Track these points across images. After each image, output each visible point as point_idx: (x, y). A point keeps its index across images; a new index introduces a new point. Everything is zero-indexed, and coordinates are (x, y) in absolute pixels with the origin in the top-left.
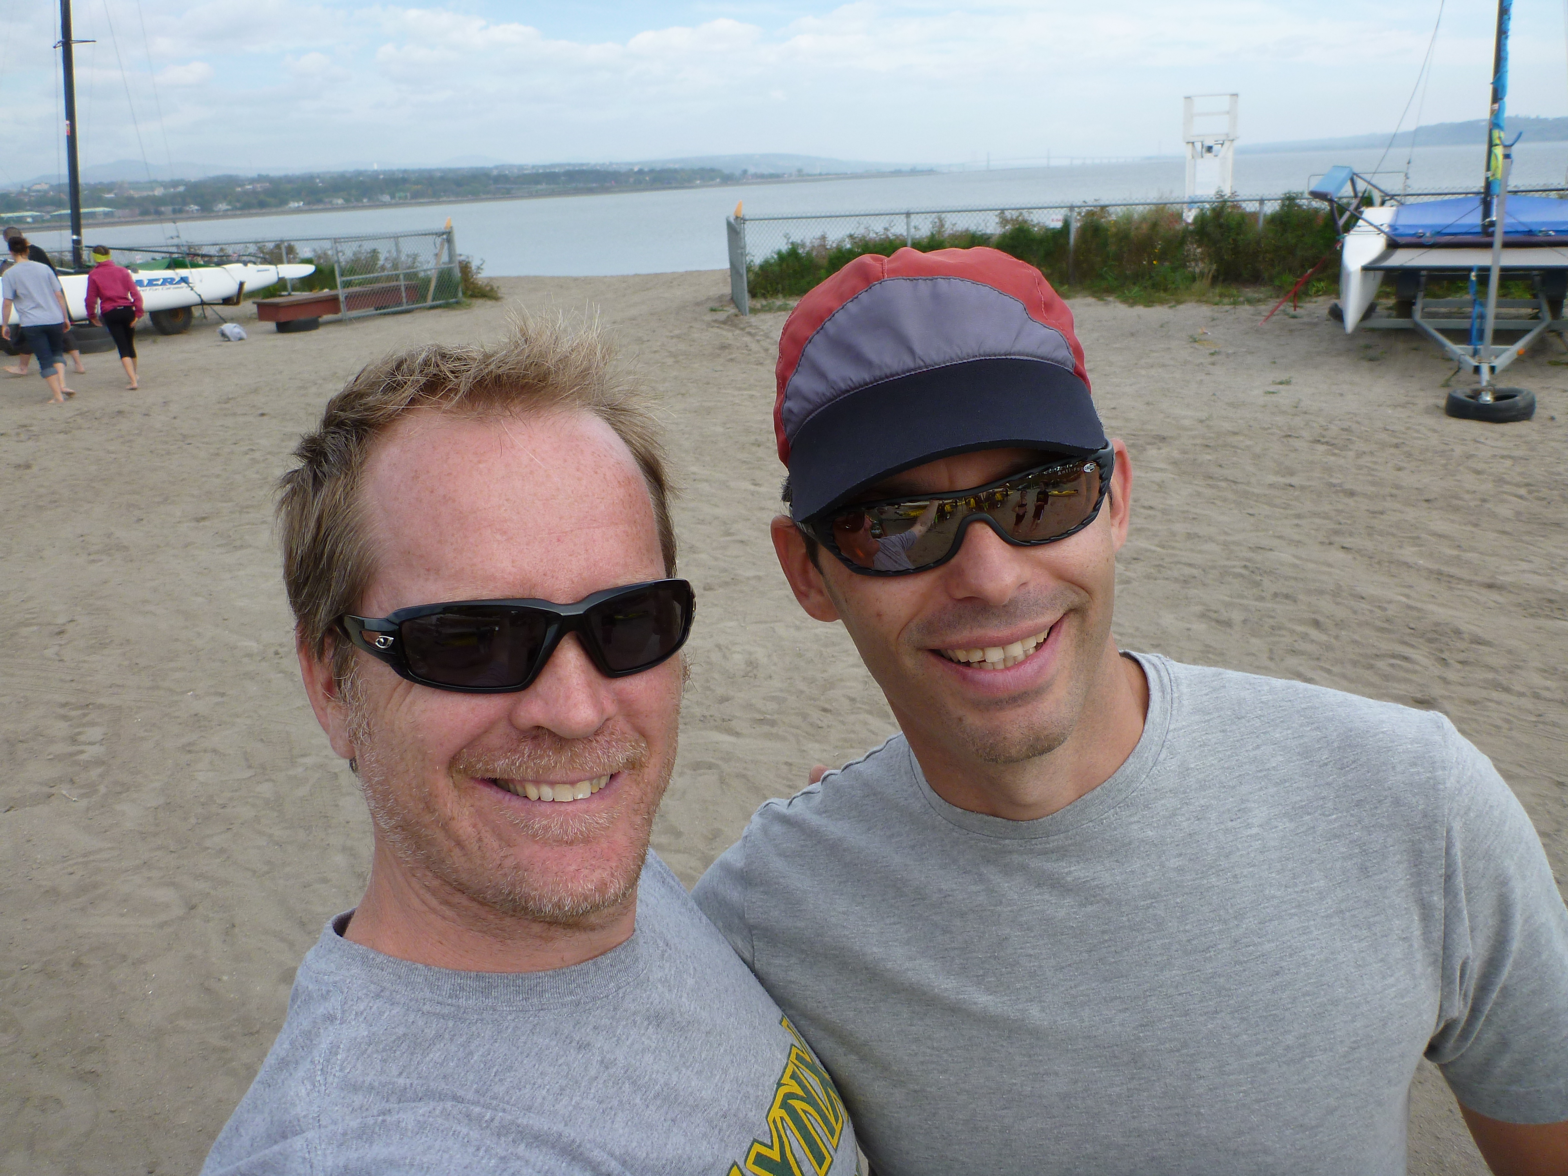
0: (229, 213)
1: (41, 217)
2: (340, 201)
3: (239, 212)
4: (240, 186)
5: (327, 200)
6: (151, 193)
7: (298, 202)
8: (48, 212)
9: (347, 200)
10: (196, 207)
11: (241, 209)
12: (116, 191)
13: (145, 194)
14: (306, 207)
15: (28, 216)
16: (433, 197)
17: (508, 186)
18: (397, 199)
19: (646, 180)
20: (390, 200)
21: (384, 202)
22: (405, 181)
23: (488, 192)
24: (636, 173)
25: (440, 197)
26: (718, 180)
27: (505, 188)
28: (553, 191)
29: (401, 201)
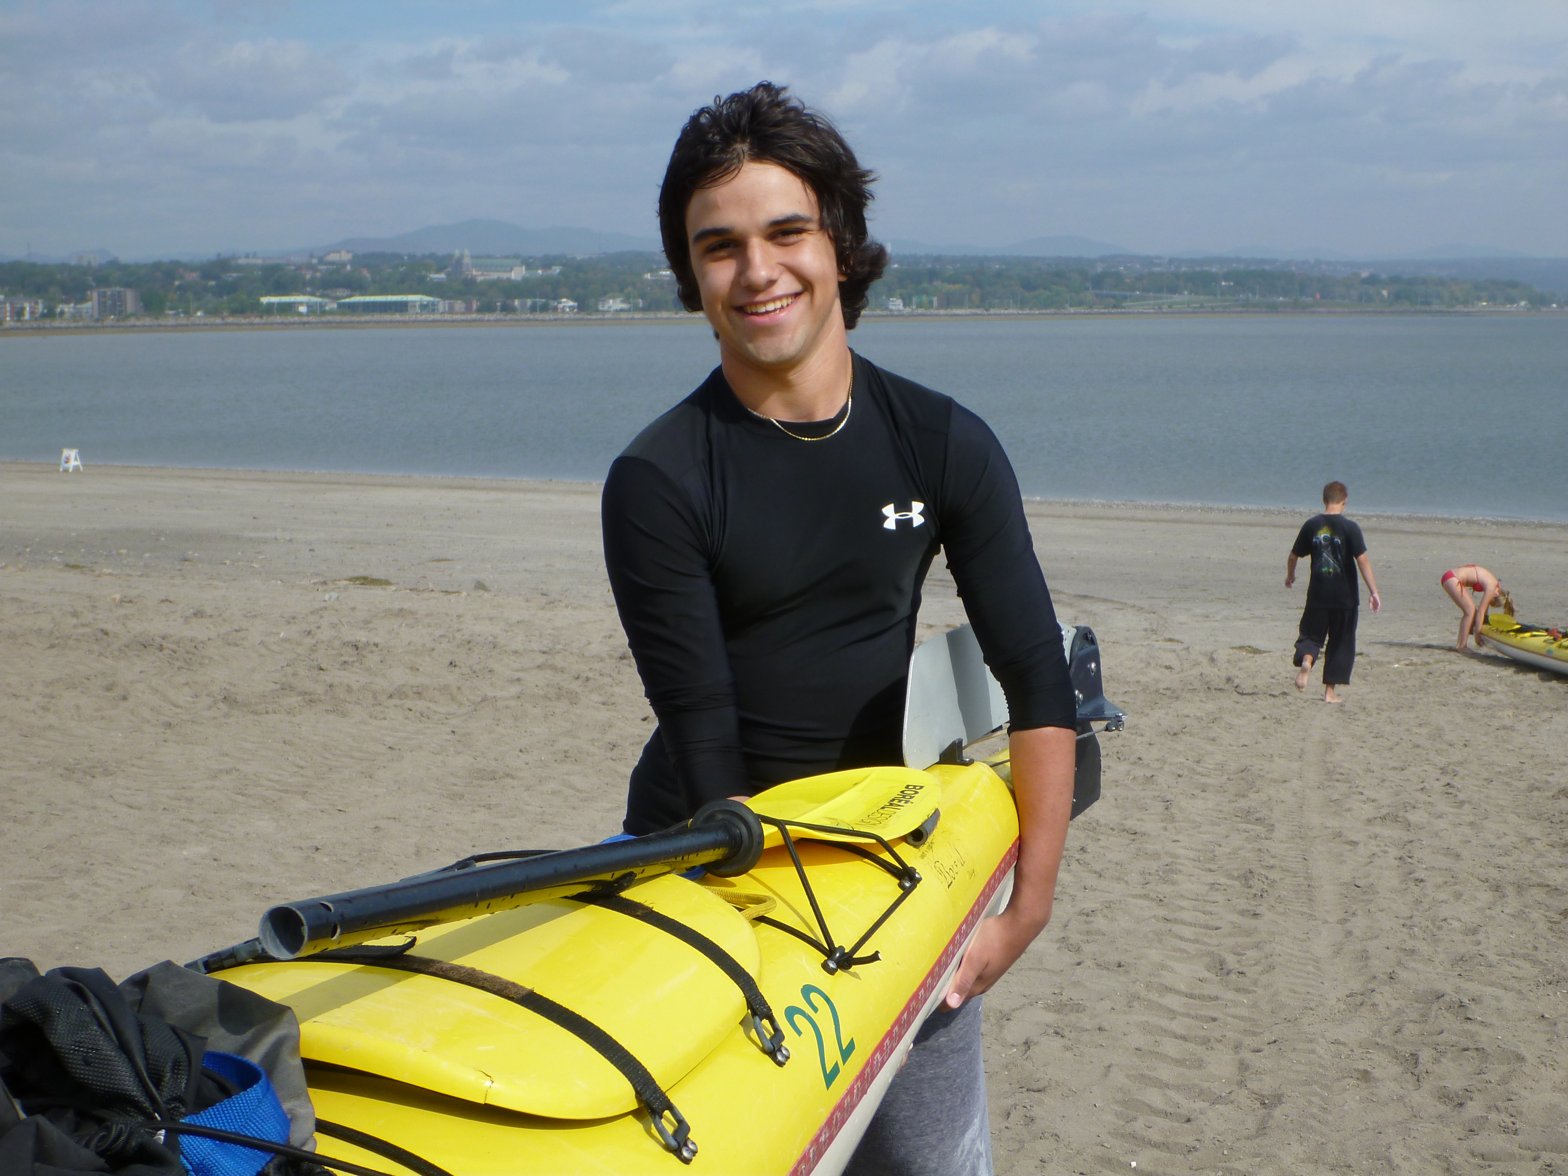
0: (623, 316)
1: (321, 305)
3: (638, 315)
4: (651, 270)
6: (504, 276)
8: (336, 298)
10: (571, 303)
11: (644, 310)
12: (449, 269)
13: (494, 276)
15: (301, 303)
16: (978, 307)
17: (1117, 293)
18: (914, 307)
19: (1383, 296)
20: (901, 307)
21: (891, 310)
22: (933, 275)
23: (1080, 304)
24: (1365, 281)
25: (991, 306)
26: (1523, 303)
27: (1113, 297)
28: (1202, 307)
29: (920, 311)
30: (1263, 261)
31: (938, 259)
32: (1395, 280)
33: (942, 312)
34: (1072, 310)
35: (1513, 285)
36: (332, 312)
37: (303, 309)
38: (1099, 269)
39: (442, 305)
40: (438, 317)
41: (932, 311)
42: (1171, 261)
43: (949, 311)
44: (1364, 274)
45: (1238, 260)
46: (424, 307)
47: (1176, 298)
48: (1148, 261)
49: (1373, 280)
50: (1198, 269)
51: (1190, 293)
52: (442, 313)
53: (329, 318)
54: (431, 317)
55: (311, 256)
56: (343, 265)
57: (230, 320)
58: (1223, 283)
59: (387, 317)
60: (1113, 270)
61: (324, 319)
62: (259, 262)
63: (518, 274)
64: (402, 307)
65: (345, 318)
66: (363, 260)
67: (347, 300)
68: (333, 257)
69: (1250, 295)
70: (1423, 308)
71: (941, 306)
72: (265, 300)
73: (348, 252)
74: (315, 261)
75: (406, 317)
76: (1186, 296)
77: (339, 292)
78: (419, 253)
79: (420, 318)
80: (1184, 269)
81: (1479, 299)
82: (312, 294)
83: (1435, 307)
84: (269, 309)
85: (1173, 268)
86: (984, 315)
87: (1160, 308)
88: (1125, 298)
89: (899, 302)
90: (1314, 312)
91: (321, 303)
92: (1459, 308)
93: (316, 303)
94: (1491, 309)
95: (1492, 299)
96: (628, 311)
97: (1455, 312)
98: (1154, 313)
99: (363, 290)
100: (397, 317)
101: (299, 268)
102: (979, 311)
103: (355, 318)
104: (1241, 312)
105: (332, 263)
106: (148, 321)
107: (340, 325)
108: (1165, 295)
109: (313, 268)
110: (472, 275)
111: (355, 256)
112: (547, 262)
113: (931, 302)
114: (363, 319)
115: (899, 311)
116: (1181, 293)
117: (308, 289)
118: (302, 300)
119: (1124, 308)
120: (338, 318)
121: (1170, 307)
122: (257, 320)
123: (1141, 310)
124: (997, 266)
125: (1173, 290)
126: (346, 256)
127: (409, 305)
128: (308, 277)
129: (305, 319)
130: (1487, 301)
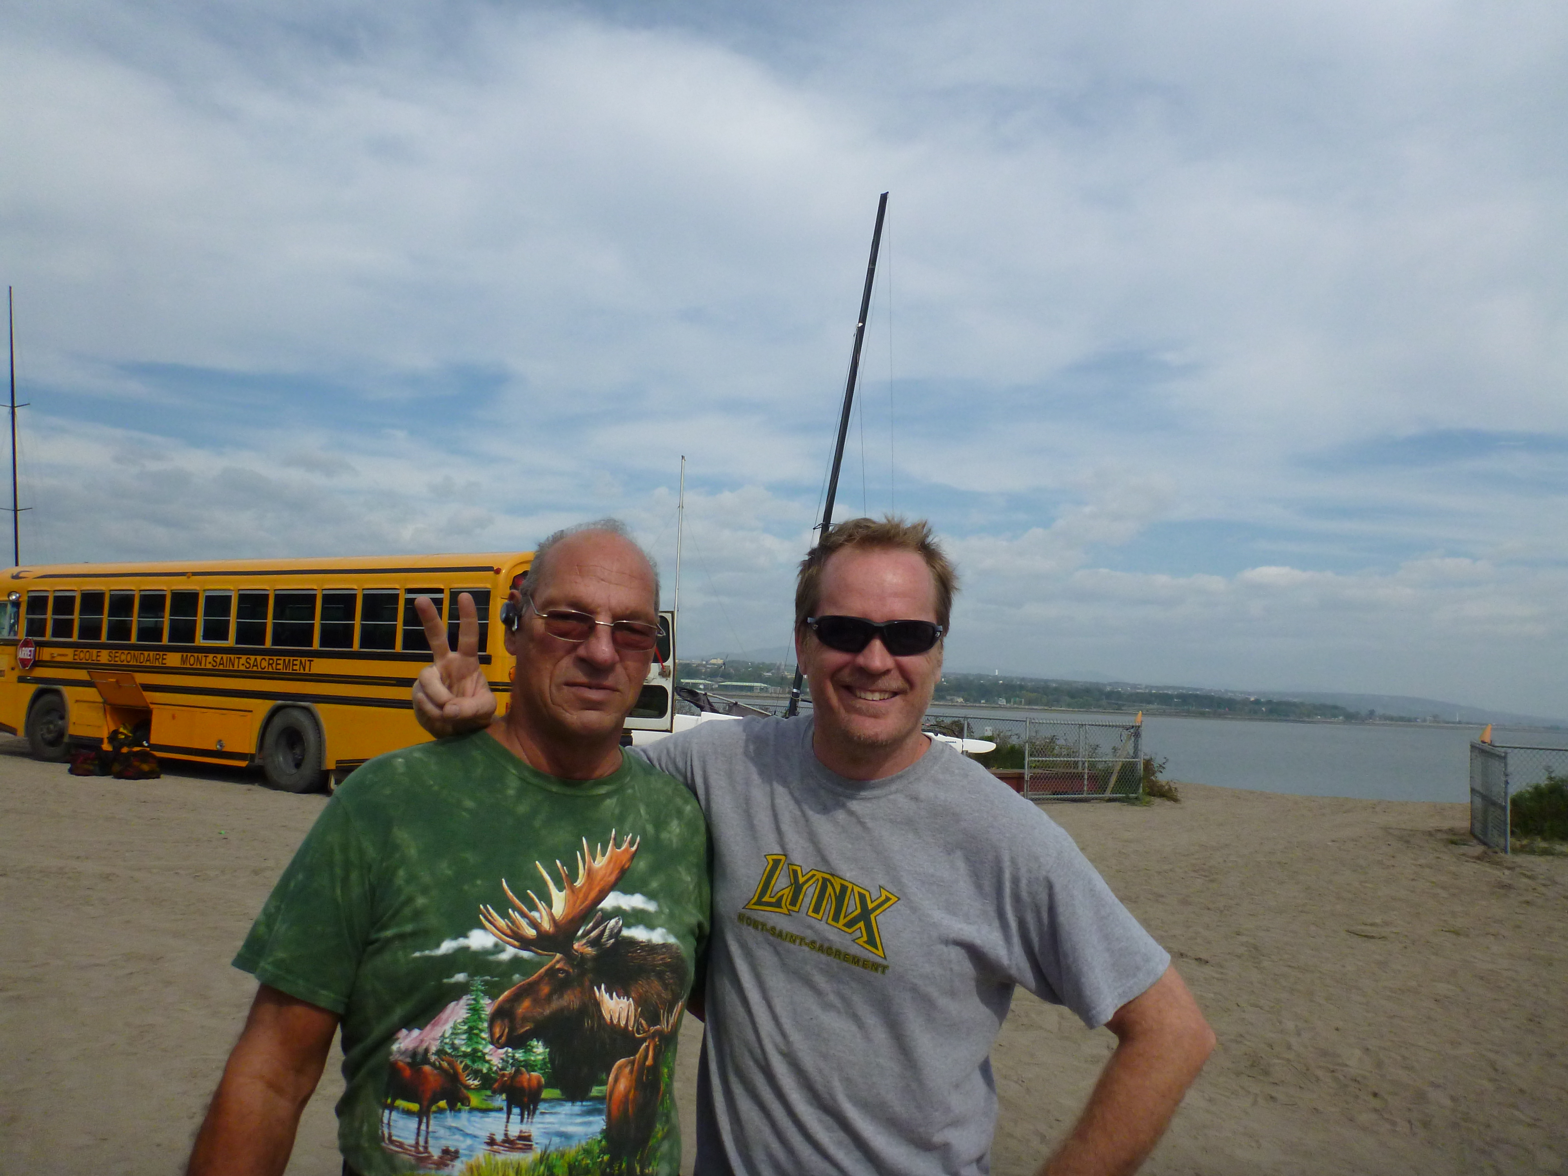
9: (966, 700)
15: (701, 684)
16: (1046, 706)
17: (1120, 702)
18: (1012, 703)
19: (1262, 710)
20: (1005, 704)
21: (1000, 705)
22: (1021, 687)
23: (1100, 707)
24: (1252, 702)
25: (1052, 706)
26: (1341, 718)
27: (1117, 704)
28: (1164, 712)
29: (1015, 706)
30: (1197, 690)
31: (1023, 679)
32: (1269, 702)
33: (1027, 707)
34: (1095, 710)
35: (1336, 707)
36: (715, 689)
37: (702, 687)
38: (1108, 689)
39: (771, 689)
40: (769, 695)
41: (1020, 707)
42: (1146, 687)
43: (1030, 707)
44: (1252, 699)
45: (1183, 688)
46: (762, 689)
47: (1151, 706)
48: (1134, 686)
49: (1257, 702)
50: (1161, 692)
52: (771, 693)
53: (715, 692)
54: (765, 695)
55: (703, 660)
58: (1175, 700)
59: (744, 693)
60: (1116, 690)
61: (712, 692)
64: (751, 688)
65: (723, 693)
66: (730, 664)
68: (713, 661)
69: (1190, 707)
70: (1285, 718)
71: (1026, 704)
74: (705, 663)
75: (753, 694)
76: (1155, 706)
78: (756, 662)
79: (760, 695)
80: (1154, 691)
81: (1317, 715)
83: (1292, 718)
85: (1147, 691)
86: (1049, 710)
88: (1123, 705)
89: (1004, 701)
90: (1226, 718)
91: (711, 684)
92: (1305, 719)
93: (708, 684)
94: (1323, 720)
95: (1323, 715)
97: (1303, 721)
100: (749, 694)
101: (699, 665)
102: (1046, 708)
104: (1185, 716)
105: (715, 665)
108: (1144, 705)
109: (704, 666)
110: (785, 675)
111: (726, 662)
113: (1021, 702)
115: (1004, 705)
117: (703, 677)
118: (700, 682)
119: (1122, 710)
120: (719, 693)
124: (1054, 685)
125: (1149, 702)
127: (755, 688)
128: (703, 671)
130: (1321, 716)
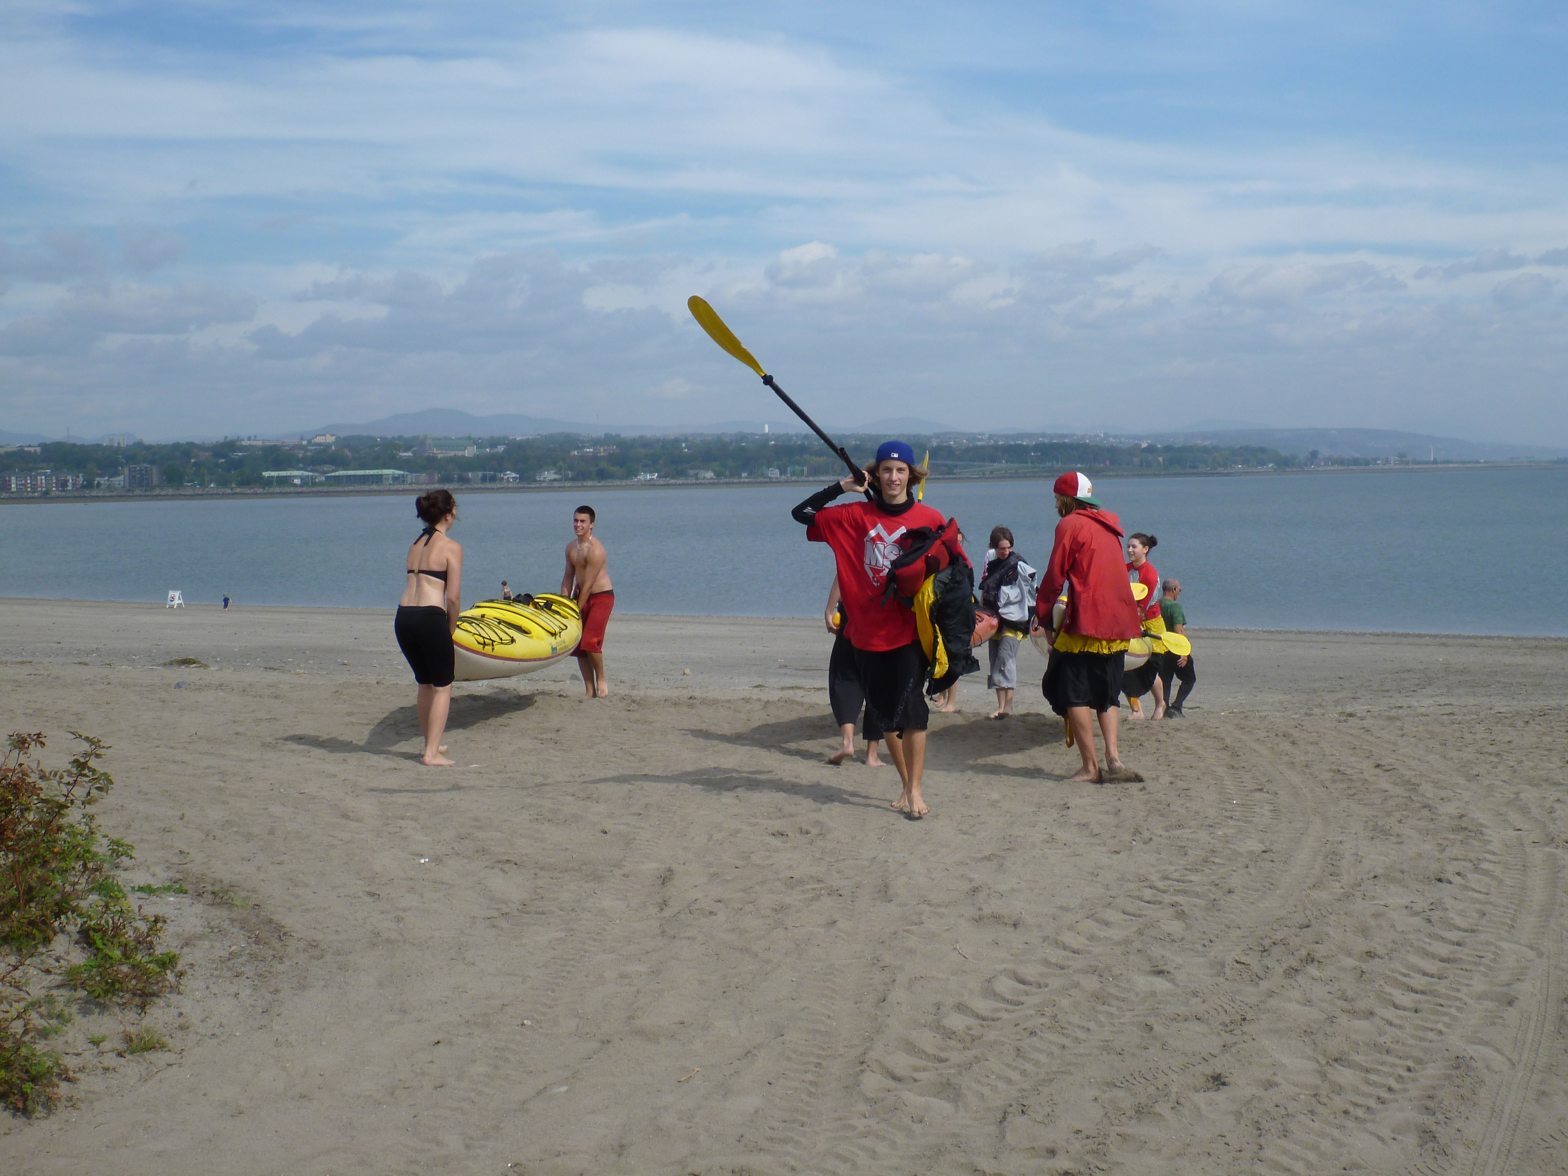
0: (556, 484)
1: (312, 478)
2: (709, 474)
3: (568, 484)
4: (577, 448)
5: (691, 472)
6: (460, 453)
7: (651, 472)
8: (324, 473)
9: (718, 475)
10: (514, 475)
11: (573, 479)
12: (415, 449)
13: (451, 454)
14: (662, 481)
15: (295, 477)
17: (949, 463)
18: (789, 475)
19: (1159, 461)
20: (778, 475)
21: (770, 478)
22: (800, 450)
24: (1145, 450)
26: (1270, 465)
27: (946, 465)
28: (1016, 472)
29: (793, 478)
30: (1064, 436)
32: (1168, 449)
33: (811, 479)
35: (1263, 450)
36: (321, 484)
37: (297, 481)
39: (410, 477)
40: (407, 487)
41: (803, 478)
42: (991, 437)
43: (816, 478)
44: (1144, 445)
45: (1044, 435)
46: (395, 479)
47: (996, 465)
48: (973, 437)
49: (1151, 449)
50: (1012, 443)
51: (1007, 462)
52: (411, 484)
53: (320, 489)
54: (401, 487)
55: (302, 439)
56: (328, 446)
57: (238, 490)
58: (1032, 454)
59: (366, 488)
60: (945, 444)
61: (315, 489)
62: (259, 443)
63: (470, 452)
64: (379, 479)
65: (331, 489)
66: (346, 443)
67: (333, 474)
68: (320, 440)
69: (1055, 462)
70: (1191, 471)
71: (810, 474)
72: (266, 474)
73: (332, 435)
74: (305, 443)
75: (381, 488)
76: (1004, 464)
77: (326, 468)
78: (389, 436)
79: (392, 488)
80: (1001, 443)
81: (1236, 463)
82: (305, 469)
83: (1201, 470)
84: (269, 482)
85: (992, 442)
87: (984, 474)
88: (956, 466)
89: (777, 471)
90: (1106, 476)
92: (1221, 470)
93: (308, 476)
94: (1246, 470)
95: (1245, 462)
96: (561, 480)
97: (1217, 473)
98: (979, 478)
99: (345, 465)
100: (374, 487)
101: (294, 447)
103: (340, 489)
105: (320, 444)
106: (170, 491)
107: (327, 494)
108: (987, 464)
109: (304, 448)
110: (433, 453)
111: (338, 438)
112: (494, 443)
113: (802, 471)
114: (346, 489)
115: (777, 478)
116: (1000, 462)
117: (301, 465)
118: (296, 474)
120: (325, 489)
121: (991, 473)
122: (260, 490)
123: (968, 476)
125: (993, 460)
126: (330, 439)
127: (384, 477)
128: (301, 455)
129: (299, 490)
130: (1242, 464)
